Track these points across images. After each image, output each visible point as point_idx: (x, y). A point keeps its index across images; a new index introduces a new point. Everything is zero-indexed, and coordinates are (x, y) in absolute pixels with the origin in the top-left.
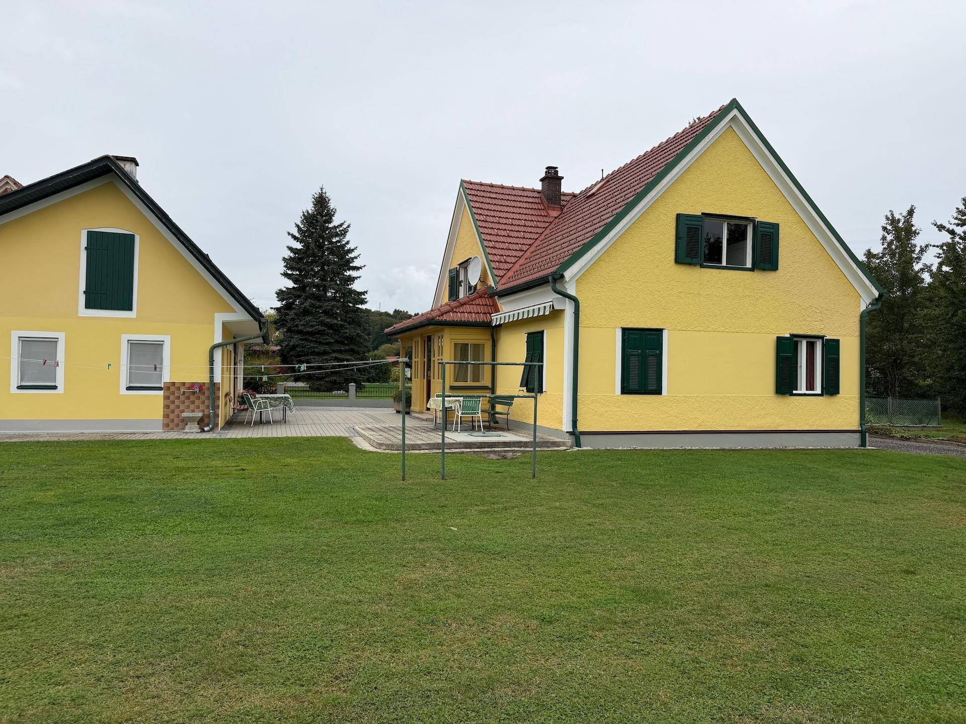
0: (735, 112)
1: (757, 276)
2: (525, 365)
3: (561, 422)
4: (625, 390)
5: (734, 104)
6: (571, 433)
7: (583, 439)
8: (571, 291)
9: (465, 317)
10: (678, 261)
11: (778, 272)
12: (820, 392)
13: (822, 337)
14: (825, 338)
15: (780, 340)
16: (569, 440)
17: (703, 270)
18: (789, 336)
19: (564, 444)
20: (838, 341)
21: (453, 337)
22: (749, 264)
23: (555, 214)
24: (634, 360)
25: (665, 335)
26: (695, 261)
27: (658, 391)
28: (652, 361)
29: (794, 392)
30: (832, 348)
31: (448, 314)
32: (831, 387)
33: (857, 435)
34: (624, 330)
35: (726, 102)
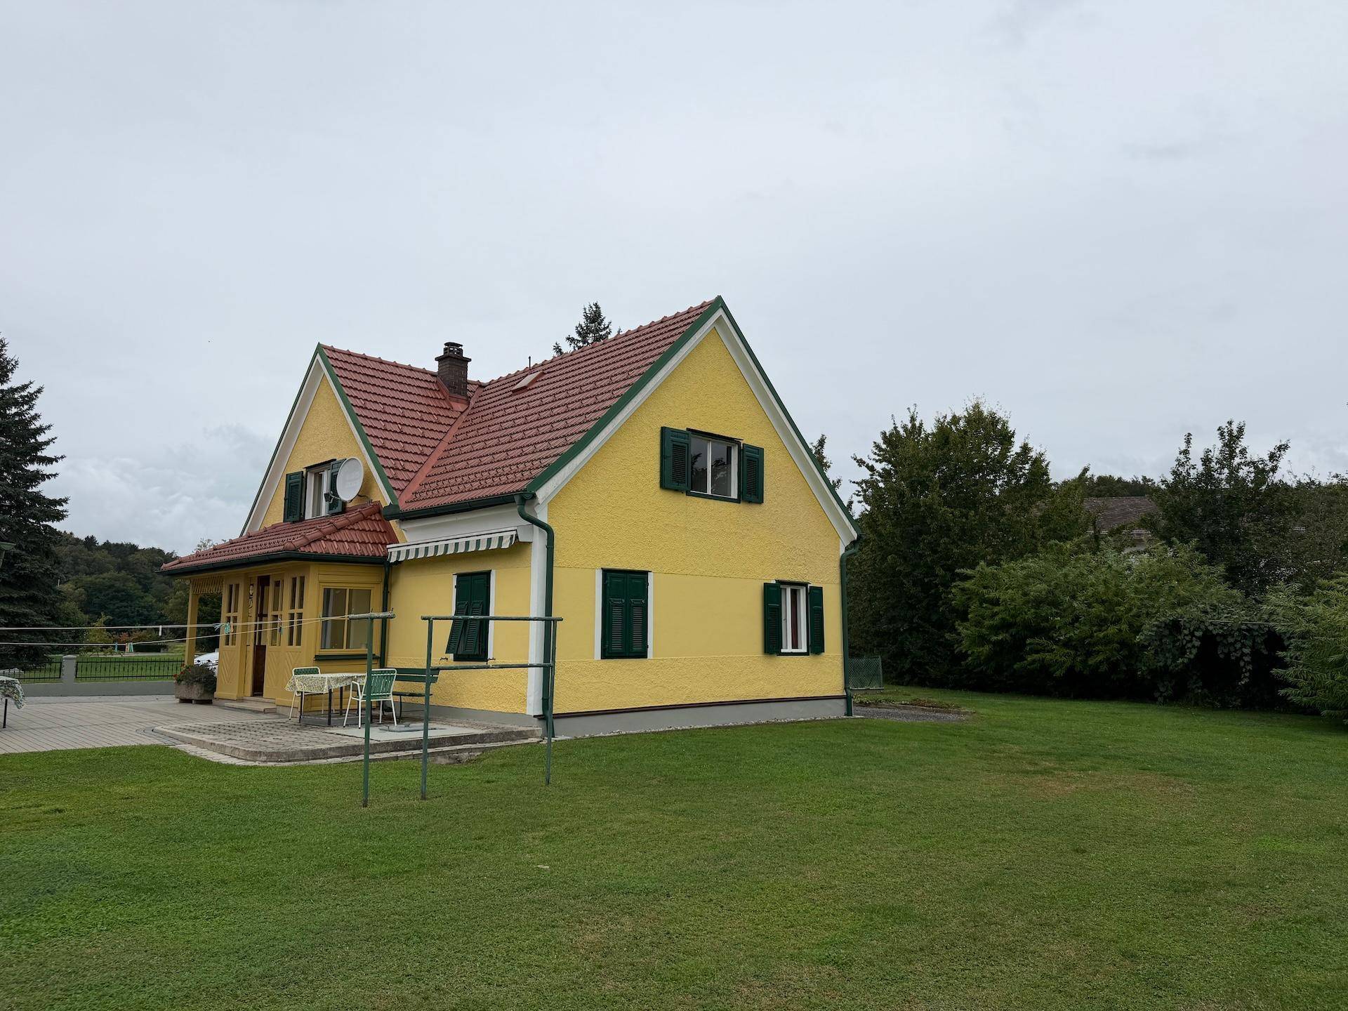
0: (720, 312)
1: (742, 507)
2: (454, 620)
3: (524, 702)
4: (606, 654)
5: (719, 303)
6: (541, 718)
7: (558, 724)
8: (543, 517)
9: (346, 549)
10: (663, 486)
11: (763, 505)
12: (806, 651)
13: (805, 585)
14: (809, 585)
15: (767, 586)
16: (538, 728)
17: (690, 498)
18: (775, 582)
19: (532, 734)
20: (821, 589)
21: (322, 578)
22: (734, 495)
23: (460, 407)
24: (617, 613)
25: (651, 577)
26: (682, 486)
27: (643, 654)
28: (637, 612)
29: (782, 651)
30: (815, 596)
31: (318, 543)
32: (816, 645)
33: (842, 702)
34: (606, 572)
35: (710, 298)
